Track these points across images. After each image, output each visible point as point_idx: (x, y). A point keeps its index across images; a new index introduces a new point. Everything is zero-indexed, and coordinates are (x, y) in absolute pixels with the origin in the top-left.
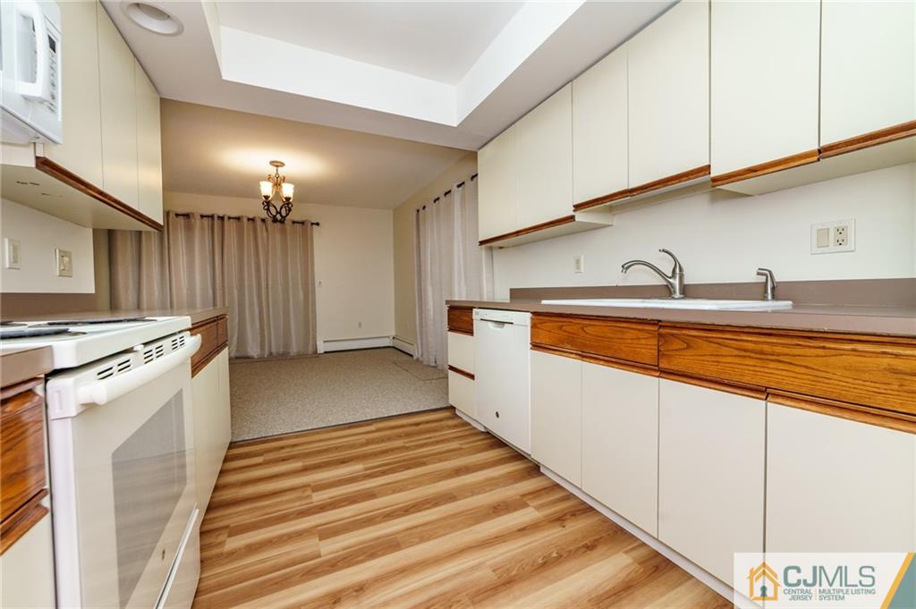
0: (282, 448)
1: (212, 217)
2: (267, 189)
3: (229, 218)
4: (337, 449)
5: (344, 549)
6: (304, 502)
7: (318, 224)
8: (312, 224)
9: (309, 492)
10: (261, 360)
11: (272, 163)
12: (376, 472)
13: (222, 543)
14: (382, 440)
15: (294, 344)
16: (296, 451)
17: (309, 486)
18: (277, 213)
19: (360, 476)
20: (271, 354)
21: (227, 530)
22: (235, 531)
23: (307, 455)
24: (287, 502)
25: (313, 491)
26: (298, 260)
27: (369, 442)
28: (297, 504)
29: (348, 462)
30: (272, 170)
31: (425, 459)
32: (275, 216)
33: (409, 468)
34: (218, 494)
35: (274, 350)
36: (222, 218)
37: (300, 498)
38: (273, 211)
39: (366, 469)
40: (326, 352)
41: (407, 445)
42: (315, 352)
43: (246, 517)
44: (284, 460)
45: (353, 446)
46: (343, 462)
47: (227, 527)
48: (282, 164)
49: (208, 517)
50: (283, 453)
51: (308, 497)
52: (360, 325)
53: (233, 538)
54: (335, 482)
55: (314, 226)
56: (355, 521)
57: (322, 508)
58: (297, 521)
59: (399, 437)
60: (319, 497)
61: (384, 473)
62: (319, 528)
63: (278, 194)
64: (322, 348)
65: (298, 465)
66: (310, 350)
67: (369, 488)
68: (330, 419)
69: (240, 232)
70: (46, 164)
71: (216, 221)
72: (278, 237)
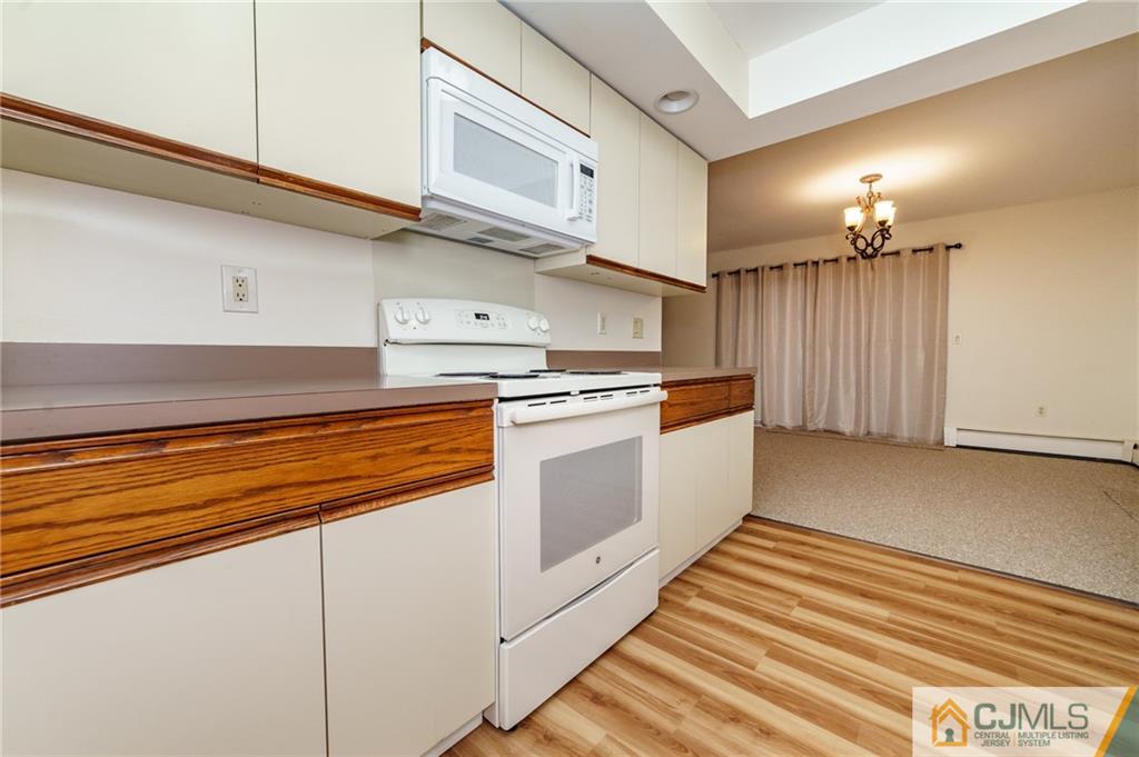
0: (803, 544)
1: (806, 264)
2: (854, 217)
3: (825, 261)
4: (869, 575)
5: (783, 683)
6: (779, 608)
7: (959, 246)
8: (948, 248)
9: (794, 603)
10: (854, 439)
11: (863, 180)
12: (901, 632)
13: (688, 598)
14: (957, 599)
15: (905, 428)
16: (816, 554)
17: (800, 596)
18: (868, 245)
19: (874, 624)
20: (869, 433)
21: (698, 590)
22: (704, 595)
23: (824, 564)
24: (765, 599)
25: (799, 605)
26: (920, 305)
27: (927, 591)
28: (773, 606)
29: (871, 598)
30: (863, 190)
31: (1019, 668)
32: (864, 251)
33: (970, 661)
34: (712, 556)
35: (874, 429)
36: (816, 263)
37: (779, 603)
38: (861, 244)
39: (890, 621)
40: (958, 446)
41: (999, 629)
42: (941, 442)
43: (722, 589)
44: (795, 557)
45: (894, 583)
46: (865, 595)
47: (700, 587)
48: (878, 177)
49: (691, 569)
50: (798, 550)
51: (788, 606)
52: (1041, 410)
53: (699, 599)
54: (835, 611)
55: (952, 250)
56: (820, 665)
57: (794, 627)
58: (760, 622)
59: (998, 610)
60: (800, 614)
61: (915, 641)
62: (775, 644)
64: (952, 438)
65: (806, 569)
66: (932, 438)
67: (870, 644)
68: (890, 536)
69: (837, 277)
70: (591, 259)
71: (810, 268)
72: (889, 276)
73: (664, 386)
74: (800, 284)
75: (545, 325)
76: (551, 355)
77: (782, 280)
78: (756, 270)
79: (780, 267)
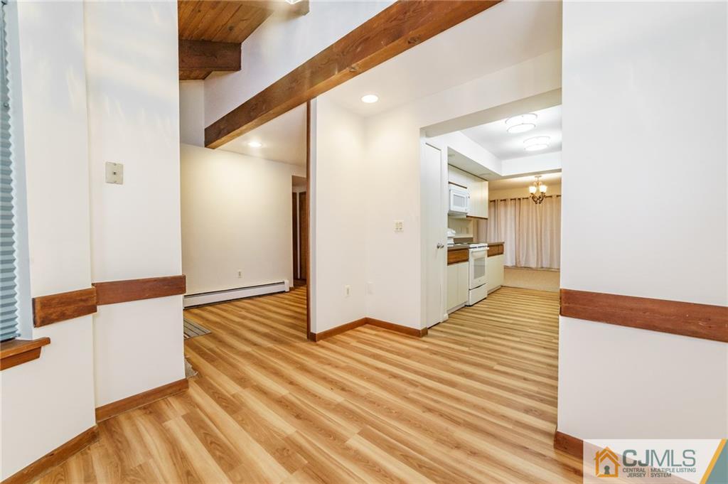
1: (515, 199)
10: (536, 270)
18: (538, 199)
20: (542, 267)
32: (536, 201)
36: (520, 199)
38: (535, 199)
63: (538, 191)
69: (528, 205)
70: (467, 216)
71: (517, 201)
72: (548, 205)
73: (488, 246)
74: (513, 208)
75: (454, 232)
76: (455, 239)
77: (506, 206)
78: (494, 201)
79: (505, 200)
